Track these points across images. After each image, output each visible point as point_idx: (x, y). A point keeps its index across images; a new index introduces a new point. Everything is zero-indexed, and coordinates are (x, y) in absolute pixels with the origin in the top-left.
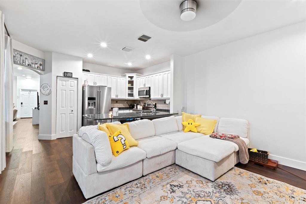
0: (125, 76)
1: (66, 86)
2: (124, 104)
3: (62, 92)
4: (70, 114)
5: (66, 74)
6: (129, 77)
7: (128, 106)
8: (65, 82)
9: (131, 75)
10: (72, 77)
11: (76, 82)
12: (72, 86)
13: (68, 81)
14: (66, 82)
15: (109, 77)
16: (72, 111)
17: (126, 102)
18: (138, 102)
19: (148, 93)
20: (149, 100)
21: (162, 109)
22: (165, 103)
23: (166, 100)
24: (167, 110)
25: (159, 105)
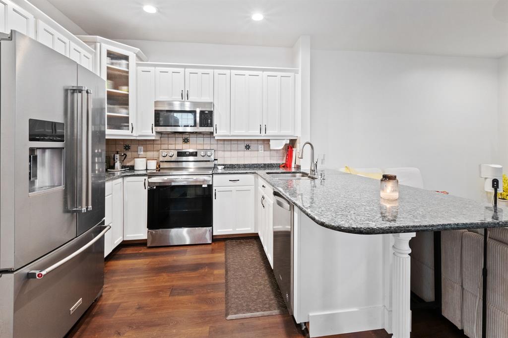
0: (93, 43)
6: (110, 54)
18: (120, 148)
19: (209, 120)
20: (180, 140)
21: (238, 165)
22: (248, 147)
23: (271, 141)
24: (256, 164)
25: (227, 154)
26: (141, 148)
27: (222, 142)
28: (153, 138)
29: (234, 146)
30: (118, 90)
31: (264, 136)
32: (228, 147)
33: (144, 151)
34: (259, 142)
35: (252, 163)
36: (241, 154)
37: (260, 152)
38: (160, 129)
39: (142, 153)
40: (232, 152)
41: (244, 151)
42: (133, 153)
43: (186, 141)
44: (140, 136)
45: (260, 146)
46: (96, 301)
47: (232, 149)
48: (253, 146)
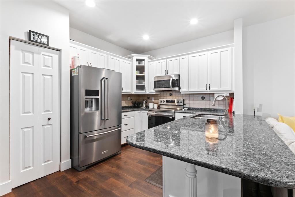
0: (131, 58)
1: (33, 65)
2: (127, 102)
3: (24, 77)
4: (45, 127)
5: (34, 35)
6: (137, 60)
7: (131, 105)
8: (31, 55)
9: (140, 57)
10: (48, 44)
11: (56, 57)
12: (48, 66)
13: (39, 53)
14: (35, 55)
15: (110, 56)
16: (49, 119)
17: (129, 98)
18: (146, 98)
19: (177, 84)
20: (168, 94)
21: (197, 108)
22: (203, 98)
23: (215, 94)
24: (208, 109)
25: (191, 102)
26: (153, 98)
27: (188, 95)
28: (155, 94)
29: (195, 98)
30: (142, 74)
31: (209, 91)
32: (191, 98)
33: (154, 100)
34: (211, 95)
35: (206, 108)
36: (199, 102)
37: (211, 101)
38: (157, 89)
39: (153, 100)
40: (194, 101)
41: (201, 100)
42: (151, 100)
43: (171, 95)
44: (150, 93)
45: (211, 98)
46: (117, 154)
47: (194, 99)
48: (207, 97)
